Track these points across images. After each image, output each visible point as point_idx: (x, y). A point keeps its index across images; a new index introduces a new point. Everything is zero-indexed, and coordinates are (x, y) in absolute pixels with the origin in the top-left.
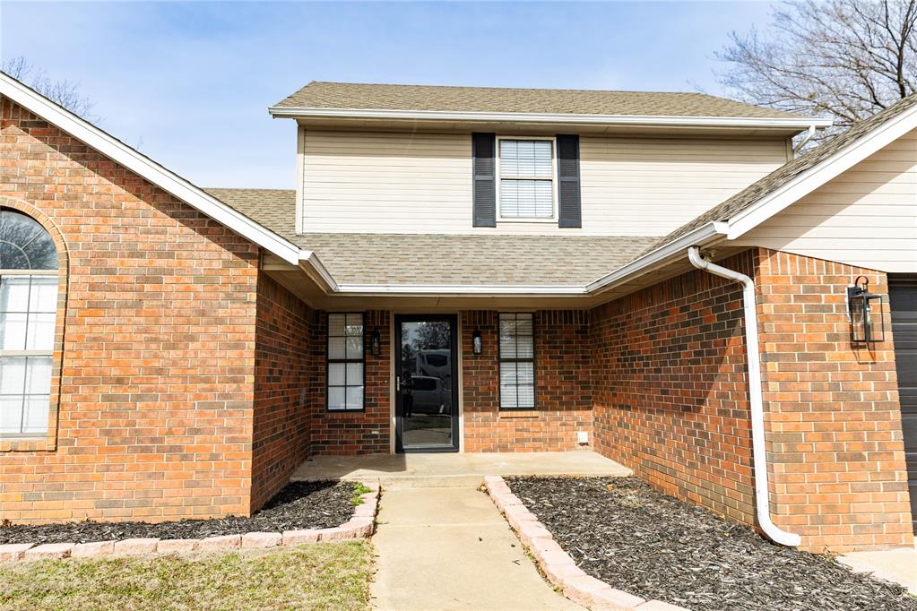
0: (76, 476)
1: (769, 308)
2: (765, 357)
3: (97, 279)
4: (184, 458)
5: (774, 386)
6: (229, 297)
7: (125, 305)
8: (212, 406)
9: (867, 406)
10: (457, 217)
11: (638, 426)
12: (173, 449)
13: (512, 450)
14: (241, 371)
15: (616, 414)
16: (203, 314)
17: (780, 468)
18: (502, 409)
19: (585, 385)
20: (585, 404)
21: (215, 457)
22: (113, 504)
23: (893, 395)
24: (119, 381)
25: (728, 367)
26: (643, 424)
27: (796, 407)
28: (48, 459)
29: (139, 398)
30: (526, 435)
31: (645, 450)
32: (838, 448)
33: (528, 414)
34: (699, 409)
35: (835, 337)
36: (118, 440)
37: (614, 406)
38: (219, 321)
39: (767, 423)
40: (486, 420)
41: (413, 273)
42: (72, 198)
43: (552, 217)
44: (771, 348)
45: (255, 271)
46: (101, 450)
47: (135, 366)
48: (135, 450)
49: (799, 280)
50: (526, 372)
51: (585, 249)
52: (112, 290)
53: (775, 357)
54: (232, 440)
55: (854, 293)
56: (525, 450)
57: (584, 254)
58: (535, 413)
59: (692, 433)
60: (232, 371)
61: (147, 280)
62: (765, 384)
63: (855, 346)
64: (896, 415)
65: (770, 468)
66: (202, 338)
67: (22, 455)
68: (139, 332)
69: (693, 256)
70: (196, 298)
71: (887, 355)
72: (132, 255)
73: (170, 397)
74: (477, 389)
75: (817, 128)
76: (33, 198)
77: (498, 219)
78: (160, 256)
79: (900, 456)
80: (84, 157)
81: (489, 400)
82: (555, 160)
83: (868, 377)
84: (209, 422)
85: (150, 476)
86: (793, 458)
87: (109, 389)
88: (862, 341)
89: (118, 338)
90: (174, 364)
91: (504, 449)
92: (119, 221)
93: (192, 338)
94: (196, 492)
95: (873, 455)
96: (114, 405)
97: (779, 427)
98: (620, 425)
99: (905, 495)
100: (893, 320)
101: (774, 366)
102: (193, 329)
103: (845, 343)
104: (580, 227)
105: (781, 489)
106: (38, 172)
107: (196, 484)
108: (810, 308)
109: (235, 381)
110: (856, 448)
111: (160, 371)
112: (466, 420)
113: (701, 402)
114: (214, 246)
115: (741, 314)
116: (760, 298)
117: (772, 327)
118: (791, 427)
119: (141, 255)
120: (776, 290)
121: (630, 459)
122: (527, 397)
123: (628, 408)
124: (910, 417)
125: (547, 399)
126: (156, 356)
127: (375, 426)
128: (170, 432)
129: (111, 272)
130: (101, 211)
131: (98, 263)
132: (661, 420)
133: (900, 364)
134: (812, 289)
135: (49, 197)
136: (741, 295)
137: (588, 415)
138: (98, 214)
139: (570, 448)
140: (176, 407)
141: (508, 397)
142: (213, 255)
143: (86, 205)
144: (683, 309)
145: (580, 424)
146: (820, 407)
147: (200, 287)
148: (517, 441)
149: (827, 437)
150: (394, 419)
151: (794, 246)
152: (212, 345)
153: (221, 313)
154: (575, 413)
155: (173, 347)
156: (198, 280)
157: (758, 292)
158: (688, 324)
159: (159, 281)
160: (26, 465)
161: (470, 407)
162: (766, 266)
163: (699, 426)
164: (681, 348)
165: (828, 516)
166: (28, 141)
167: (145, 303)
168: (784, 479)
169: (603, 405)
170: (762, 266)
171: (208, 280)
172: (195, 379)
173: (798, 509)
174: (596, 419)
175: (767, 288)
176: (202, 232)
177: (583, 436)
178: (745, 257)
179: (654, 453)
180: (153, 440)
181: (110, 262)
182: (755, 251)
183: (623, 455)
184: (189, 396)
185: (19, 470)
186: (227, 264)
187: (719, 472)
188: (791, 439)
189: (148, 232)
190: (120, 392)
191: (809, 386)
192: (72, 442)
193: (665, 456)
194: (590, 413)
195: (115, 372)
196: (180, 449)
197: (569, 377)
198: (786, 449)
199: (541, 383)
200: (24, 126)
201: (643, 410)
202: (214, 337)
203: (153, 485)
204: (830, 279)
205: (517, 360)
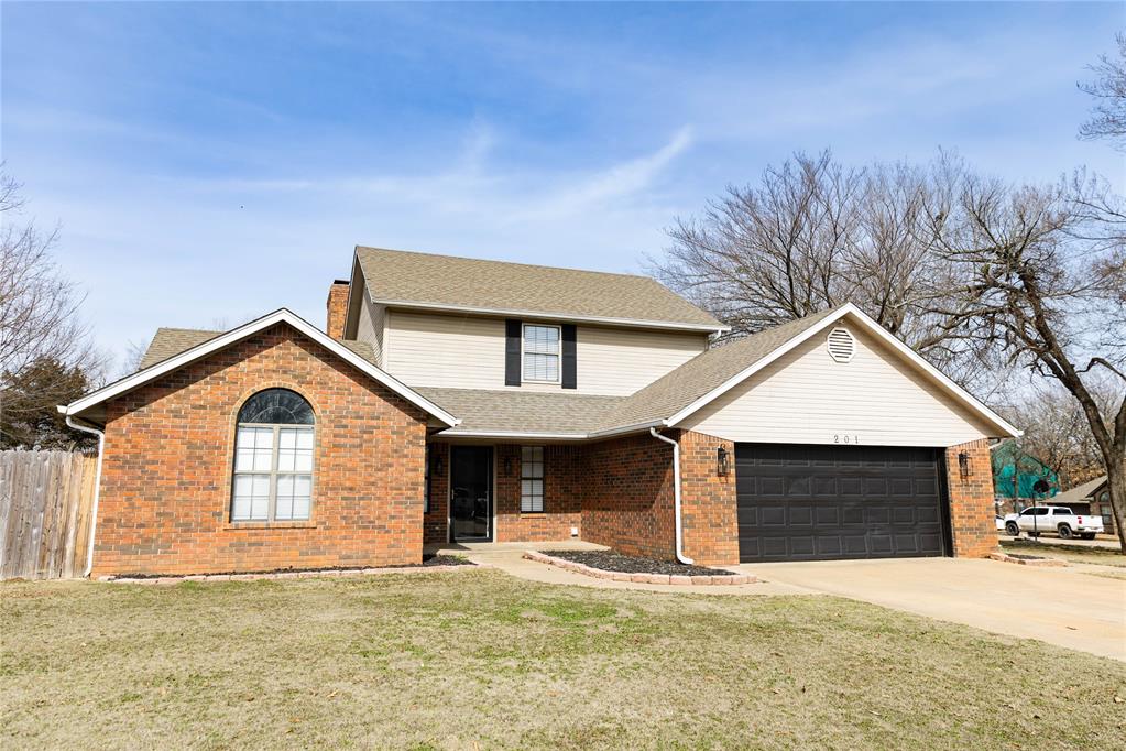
0: (327, 542)
1: (684, 457)
2: (682, 480)
3: (337, 431)
4: (387, 532)
5: (685, 493)
6: (410, 442)
7: (353, 446)
8: (401, 503)
9: (722, 503)
10: (495, 379)
11: (615, 520)
12: (380, 527)
13: (528, 540)
14: (417, 484)
15: (599, 514)
16: (396, 451)
17: (686, 530)
18: (522, 512)
19: (576, 496)
20: (576, 509)
21: (403, 532)
22: (349, 557)
23: (734, 498)
24: (351, 489)
25: (666, 484)
26: (619, 518)
27: (694, 503)
28: (312, 532)
29: (361, 499)
30: (537, 530)
31: (619, 533)
32: (711, 521)
33: (540, 515)
34: (651, 507)
35: (711, 471)
36: (350, 521)
37: (599, 509)
38: (406, 456)
39: (682, 510)
40: (512, 519)
41: (479, 422)
42: (323, 384)
43: (558, 380)
44: (685, 475)
45: (424, 428)
46: (342, 528)
47: (359, 481)
48: (360, 527)
49: (697, 444)
50: (538, 487)
51: (581, 405)
52: (345, 437)
53: (686, 480)
54: (412, 522)
55: (720, 450)
56: (537, 540)
57: (581, 409)
58: (544, 515)
59: (647, 520)
60: (412, 484)
61: (365, 432)
62: (681, 492)
63: (720, 475)
64: (735, 507)
65: (682, 531)
66: (395, 465)
67: (297, 530)
68: (361, 461)
69: (653, 431)
70: (392, 443)
71: (732, 480)
72: (358, 417)
73: (379, 498)
74: (506, 498)
75: (723, 332)
76: (300, 383)
77: (522, 381)
78: (373, 418)
79: (736, 525)
80: (329, 361)
81: (513, 506)
82: (561, 342)
83: (725, 489)
84: (400, 512)
85: (369, 542)
86: (692, 526)
87: (345, 494)
88: (722, 473)
89: (349, 465)
90: (381, 479)
91: (523, 539)
92: (350, 398)
93: (391, 465)
94: (393, 550)
95: (725, 525)
96: (348, 502)
97: (686, 512)
98: (602, 520)
99: (737, 543)
100: (736, 463)
101: (685, 484)
102: (390, 460)
103: (715, 474)
104: (575, 388)
105: (686, 539)
106: (303, 368)
107: (393, 547)
108: (702, 458)
109: (414, 489)
110: (718, 521)
111: (373, 484)
112: (498, 520)
113: (653, 502)
114: (402, 413)
115: (673, 458)
116: (681, 453)
117: (685, 466)
118: (692, 512)
119: (362, 418)
120: (688, 449)
121: (609, 540)
122: (538, 504)
123: (609, 509)
124: (741, 509)
125: (552, 506)
126: (370, 475)
127: (437, 524)
128: (379, 518)
129: (345, 427)
130: (340, 392)
131: (338, 422)
132: (630, 515)
133: (738, 484)
134: (702, 449)
135: (310, 383)
136: (673, 449)
137: (578, 517)
138: (338, 394)
139: (565, 538)
140: (382, 503)
141: (526, 504)
142: (400, 418)
143: (331, 388)
144: (645, 453)
145: (572, 522)
146: (704, 503)
147: (395, 437)
148: (532, 534)
149: (706, 517)
150: (449, 520)
151: (696, 429)
152: (401, 468)
153: (406, 451)
154: (570, 515)
155: (379, 470)
156: (393, 433)
157: (680, 449)
158: (646, 461)
159: (372, 432)
160: (299, 536)
161: (502, 511)
162: (683, 437)
163: (651, 515)
164: (644, 473)
165: (706, 552)
166: (296, 350)
167: (364, 445)
168: (688, 536)
169: (590, 509)
170: (682, 437)
171: (399, 433)
172: (392, 489)
173: (693, 549)
174: (584, 519)
175: (684, 447)
176: (396, 405)
177: (575, 531)
178: (675, 433)
179: (625, 534)
180: (370, 522)
181: (344, 422)
182: (679, 430)
183: (604, 539)
184: (389, 497)
185: (296, 539)
186: (409, 424)
187: (660, 538)
188: (691, 517)
189: (365, 404)
190: (351, 495)
191: (700, 493)
192: (325, 523)
193: (632, 535)
194: (579, 515)
195: (348, 484)
196: (384, 527)
197: (567, 491)
198: (689, 521)
199: (549, 494)
200: (295, 341)
201: (618, 510)
202: (403, 465)
203: (370, 546)
204: (710, 444)
205: (532, 479)
